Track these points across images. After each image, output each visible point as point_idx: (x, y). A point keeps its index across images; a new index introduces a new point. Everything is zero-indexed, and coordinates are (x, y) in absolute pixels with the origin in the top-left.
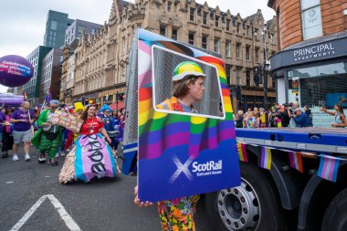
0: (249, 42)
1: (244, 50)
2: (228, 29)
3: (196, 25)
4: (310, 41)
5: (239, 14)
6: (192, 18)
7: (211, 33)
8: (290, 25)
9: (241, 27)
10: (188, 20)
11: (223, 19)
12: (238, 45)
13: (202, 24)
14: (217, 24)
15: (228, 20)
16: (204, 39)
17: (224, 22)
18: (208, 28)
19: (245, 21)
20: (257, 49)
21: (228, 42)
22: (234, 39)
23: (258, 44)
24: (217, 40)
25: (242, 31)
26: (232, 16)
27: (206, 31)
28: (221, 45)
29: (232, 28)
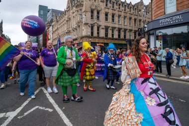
0: (136, 17)
1: (134, 21)
2: (125, 10)
3: (108, 9)
4: (169, 14)
5: (131, 2)
6: (107, 5)
7: (117, 13)
8: (158, 6)
9: (132, 9)
10: (105, 6)
11: (122, 5)
12: (130, 18)
13: (112, 8)
14: (119, 8)
15: (125, 6)
16: (113, 16)
17: (123, 7)
18: (115, 10)
19: (134, 6)
20: (140, 20)
21: (125, 17)
22: (128, 15)
23: (141, 18)
24: (119, 16)
25: (132, 11)
26: (127, 4)
27: (114, 12)
28: (122, 19)
29: (127, 10)
